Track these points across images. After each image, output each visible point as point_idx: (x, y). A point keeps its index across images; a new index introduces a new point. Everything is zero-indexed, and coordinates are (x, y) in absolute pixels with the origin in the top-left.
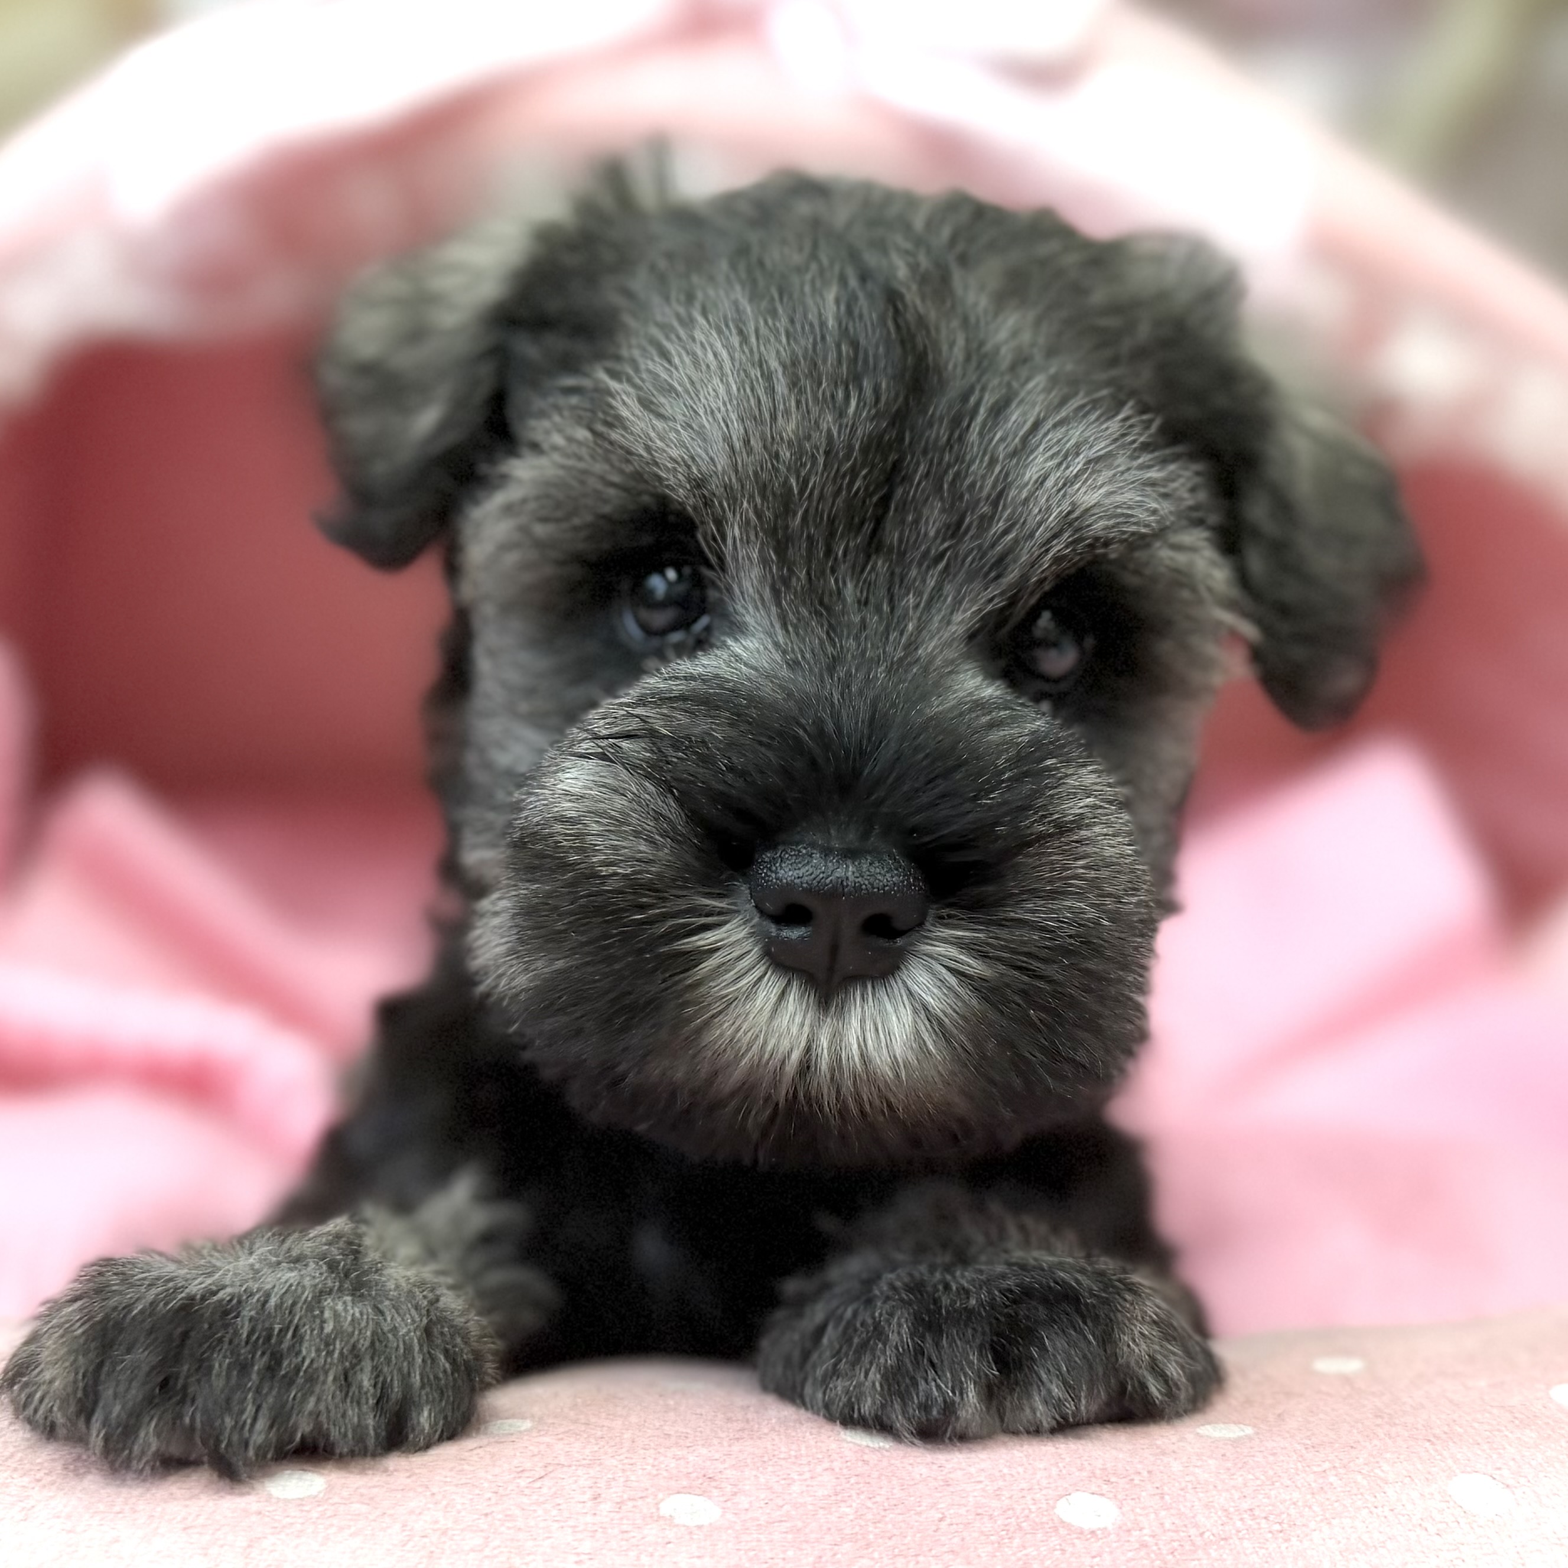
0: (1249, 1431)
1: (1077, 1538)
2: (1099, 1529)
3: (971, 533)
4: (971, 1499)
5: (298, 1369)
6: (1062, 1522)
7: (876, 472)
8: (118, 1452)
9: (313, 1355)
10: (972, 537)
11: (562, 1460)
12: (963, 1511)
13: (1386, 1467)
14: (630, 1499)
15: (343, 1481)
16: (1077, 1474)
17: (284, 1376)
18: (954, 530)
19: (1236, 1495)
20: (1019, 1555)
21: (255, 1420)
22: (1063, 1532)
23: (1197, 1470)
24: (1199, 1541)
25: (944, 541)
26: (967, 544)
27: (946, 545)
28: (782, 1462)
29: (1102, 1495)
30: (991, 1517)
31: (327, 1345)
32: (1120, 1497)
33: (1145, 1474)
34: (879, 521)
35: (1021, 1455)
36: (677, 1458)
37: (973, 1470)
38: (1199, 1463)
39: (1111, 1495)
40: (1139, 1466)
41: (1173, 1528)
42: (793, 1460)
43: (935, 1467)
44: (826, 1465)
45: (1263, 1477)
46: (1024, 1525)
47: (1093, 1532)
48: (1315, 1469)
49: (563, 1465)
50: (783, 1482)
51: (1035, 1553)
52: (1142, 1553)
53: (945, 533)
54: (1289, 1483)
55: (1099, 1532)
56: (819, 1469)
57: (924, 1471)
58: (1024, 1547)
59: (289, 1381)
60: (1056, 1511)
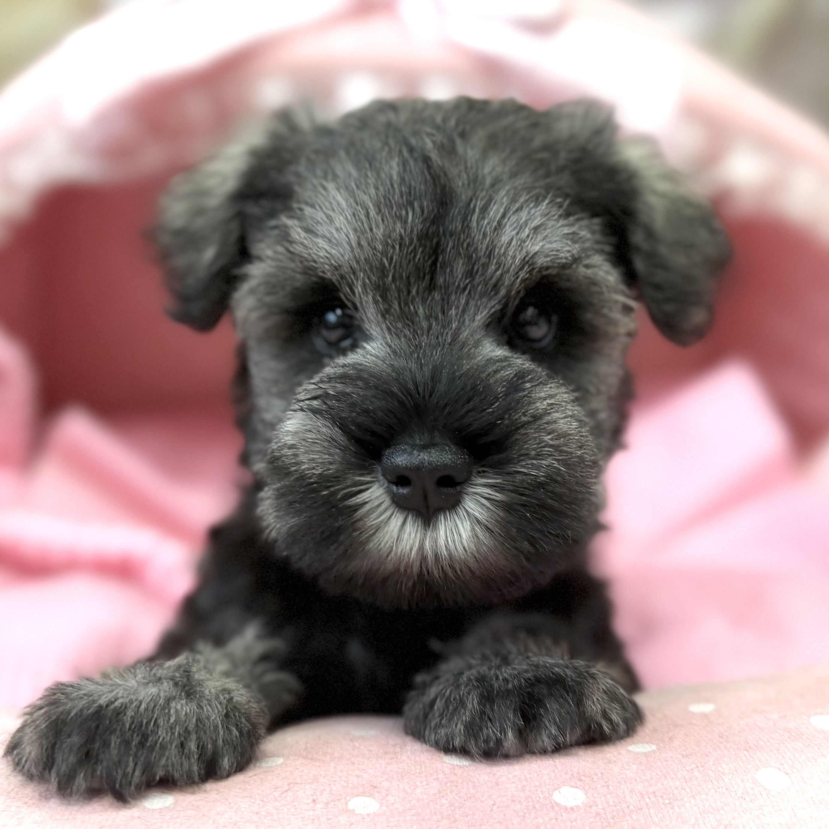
0: (654, 747)
1: (564, 812)
2: (575, 806)
3: (479, 273)
4: (509, 792)
5: (156, 742)
6: (556, 803)
7: (427, 249)
8: (65, 789)
9: (164, 735)
10: (480, 275)
11: (298, 780)
12: (505, 799)
13: (724, 766)
14: (332, 801)
15: (183, 797)
16: (564, 776)
17: (149, 747)
18: (470, 274)
19: (646, 784)
20: (534, 822)
21: (134, 770)
22: (556, 809)
23: (626, 771)
24: (627, 811)
25: (466, 279)
26: (477, 280)
27: (467, 281)
28: (412, 776)
29: (577, 787)
30: (520, 802)
31: (171, 728)
32: (586, 788)
33: (600, 775)
34: (433, 273)
35: (536, 766)
36: (357, 776)
37: (510, 776)
38: (627, 768)
39: (582, 787)
40: (597, 771)
41: (614, 804)
42: (418, 775)
43: (491, 775)
44: (435, 777)
45: (660, 774)
46: (537, 806)
47: (572, 809)
48: (687, 768)
49: (298, 783)
50: (412, 787)
51: (542, 821)
52: (597, 819)
53: (466, 275)
54: (673, 776)
55: (575, 808)
56: (431, 779)
57: (486, 778)
58: (536, 818)
59: (152, 748)
60: (554, 797)
